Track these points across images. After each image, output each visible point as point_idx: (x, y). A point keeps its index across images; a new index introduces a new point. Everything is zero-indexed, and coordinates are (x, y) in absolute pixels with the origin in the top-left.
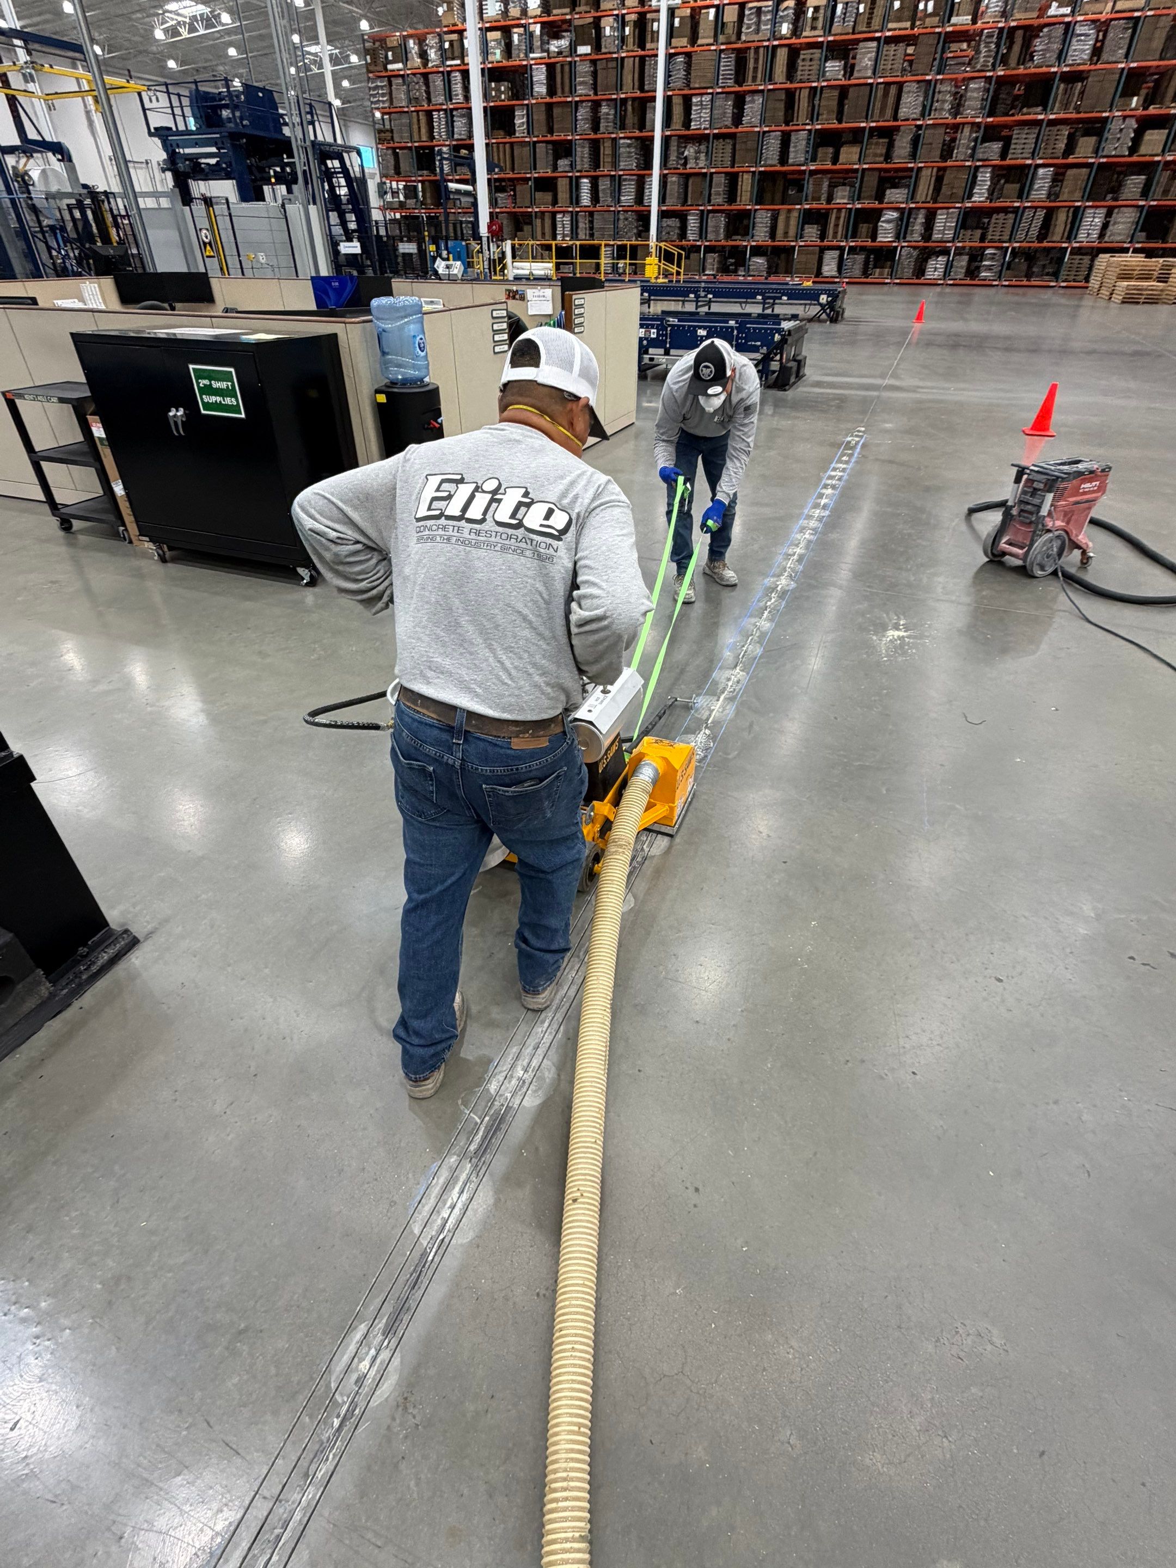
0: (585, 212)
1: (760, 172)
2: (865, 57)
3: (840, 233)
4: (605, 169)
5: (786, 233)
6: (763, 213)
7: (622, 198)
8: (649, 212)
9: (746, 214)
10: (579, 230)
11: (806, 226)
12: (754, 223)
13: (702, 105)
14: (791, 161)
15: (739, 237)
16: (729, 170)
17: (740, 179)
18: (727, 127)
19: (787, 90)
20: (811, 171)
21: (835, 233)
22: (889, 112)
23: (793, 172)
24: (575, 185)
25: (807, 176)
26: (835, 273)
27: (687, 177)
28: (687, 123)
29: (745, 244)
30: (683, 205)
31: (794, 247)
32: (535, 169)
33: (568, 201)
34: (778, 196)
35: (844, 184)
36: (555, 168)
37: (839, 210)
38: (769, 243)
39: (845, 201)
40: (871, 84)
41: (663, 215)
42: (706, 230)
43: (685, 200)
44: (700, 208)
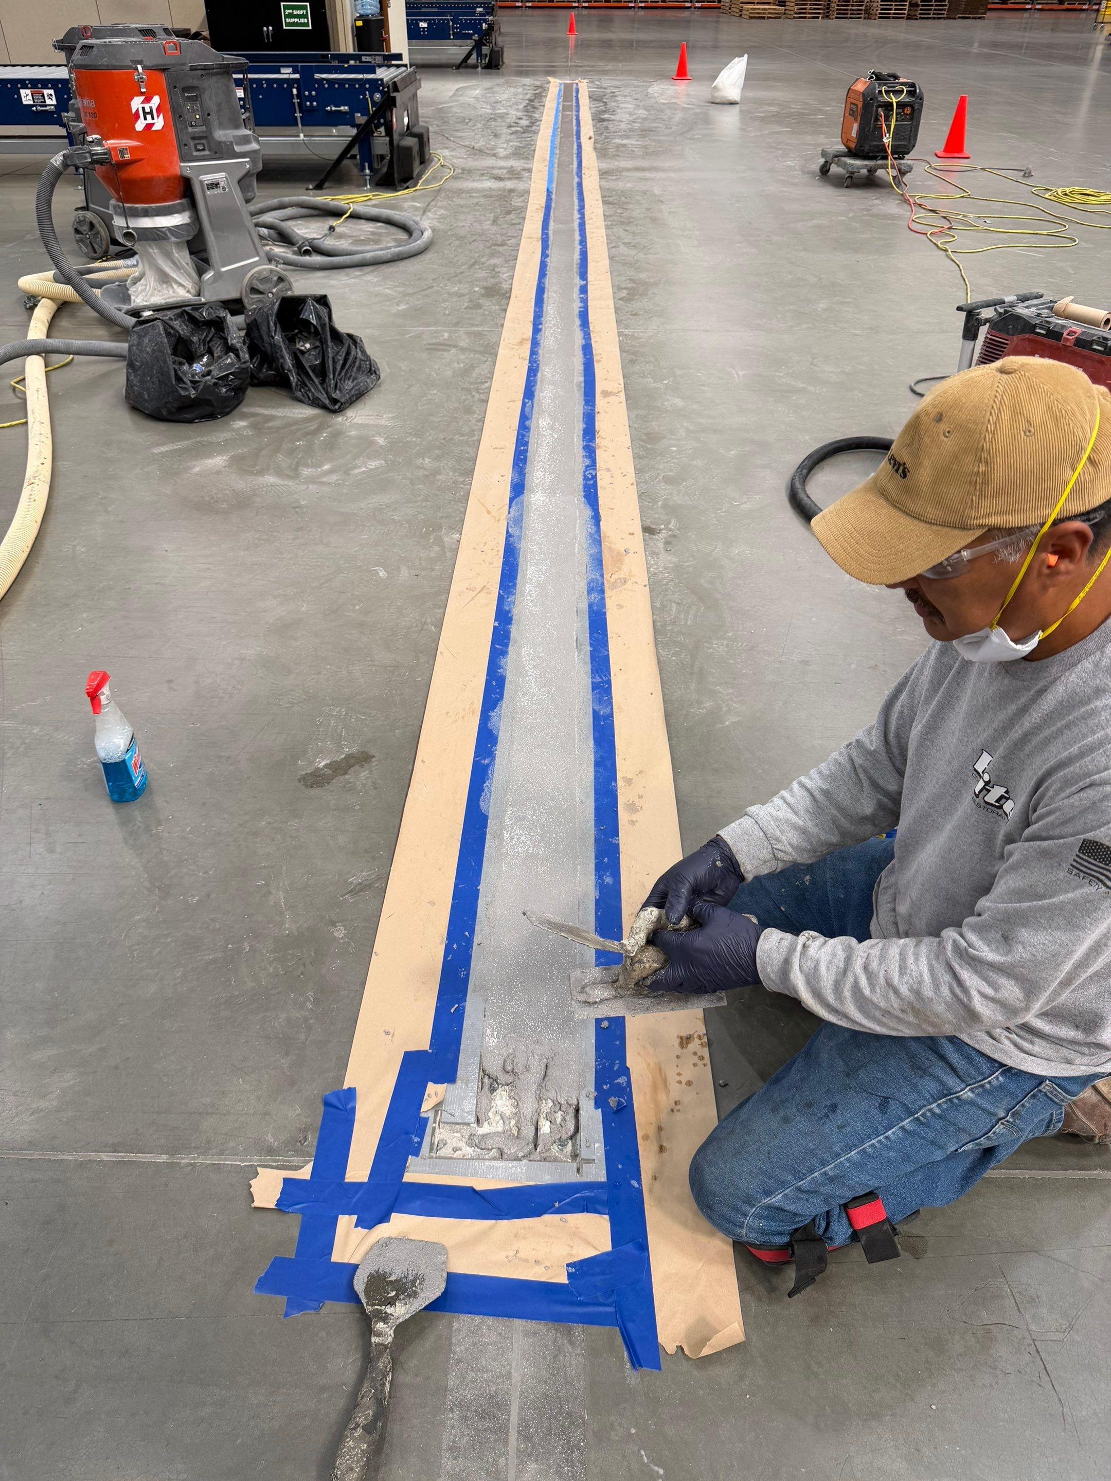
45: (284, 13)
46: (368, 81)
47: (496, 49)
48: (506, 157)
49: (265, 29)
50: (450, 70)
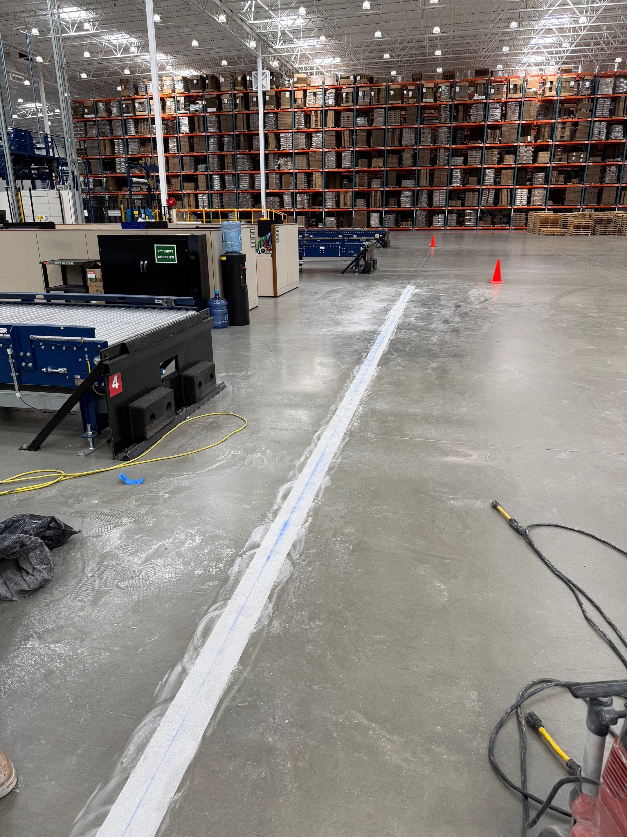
0: (217, 193)
1: (325, 172)
2: (379, 116)
3: (378, 203)
4: (229, 170)
5: (345, 204)
6: (330, 193)
7: (241, 186)
8: (260, 193)
9: (320, 194)
10: (214, 204)
11: (357, 200)
12: (325, 199)
13: (286, 138)
14: (343, 166)
15: (317, 207)
16: (306, 171)
17: (314, 176)
18: (302, 149)
19: (336, 131)
20: (356, 171)
21: (376, 204)
22: (397, 142)
23: (346, 172)
24: (209, 179)
25: (354, 174)
26: (378, 225)
27: (281, 174)
28: (279, 146)
29: (320, 210)
30: (280, 190)
31: (352, 211)
32: (183, 170)
33: (205, 187)
34: (338, 185)
35: (376, 178)
36: (196, 169)
37: (376, 191)
38: (336, 209)
39: (379, 187)
40: (384, 129)
41: (268, 195)
42: (296, 203)
43: (281, 187)
44: (291, 191)
45: (157, 251)
46: (86, 344)
47: (370, 261)
49: (142, 262)
50: (337, 274)
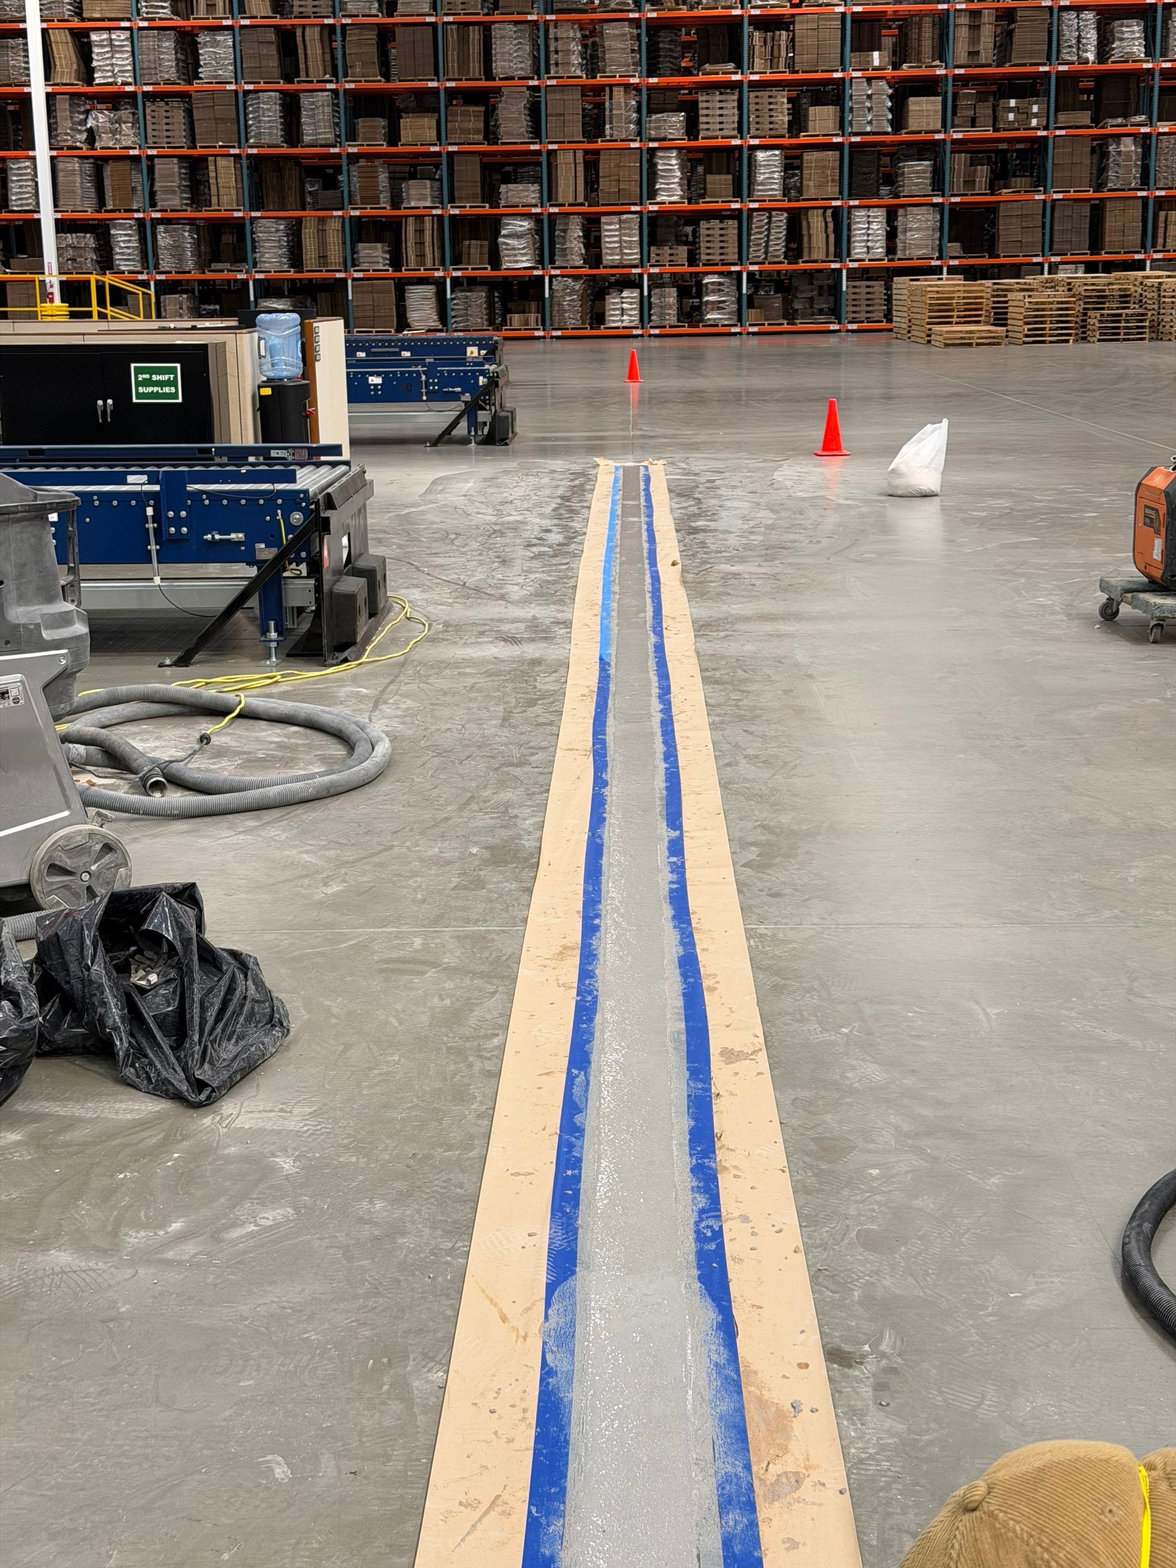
1: (249, 156)
3: (429, 256)
5: (323, 258)
6: (270, 224)
8: (37, 222)
9: (238, 227)
11: (360, 245)
12: (253, 241)
13: (111, 45)
14: (307, 139)
15: (228, 266)
16: (185, 151)
17: (211, 168)
18: (168, 82)
19: (277, 28)
20: (349, 155)
21: (421, 256)
22: (475, 67)
23: (314, 156)
25: (344, 161)
26: (434, 322)
27: (99, 164)
28: (87, 73)
29: (240, 276)
30: (99, 211)
31: (344, 281)
34: (292, 198)
35: (413, 176)
37: (420, 218)
38: (292, 274)
39: (428, 204)
40: (433, 25)
41: (62, 226)
42: (155, 254)
43: (101, 202)
44: (136, 215)
45: (136, 378)
46: (281, 493)
47: (503, 414)
48: (525, 601)
49: (100, 402)
50: (421, 447)
